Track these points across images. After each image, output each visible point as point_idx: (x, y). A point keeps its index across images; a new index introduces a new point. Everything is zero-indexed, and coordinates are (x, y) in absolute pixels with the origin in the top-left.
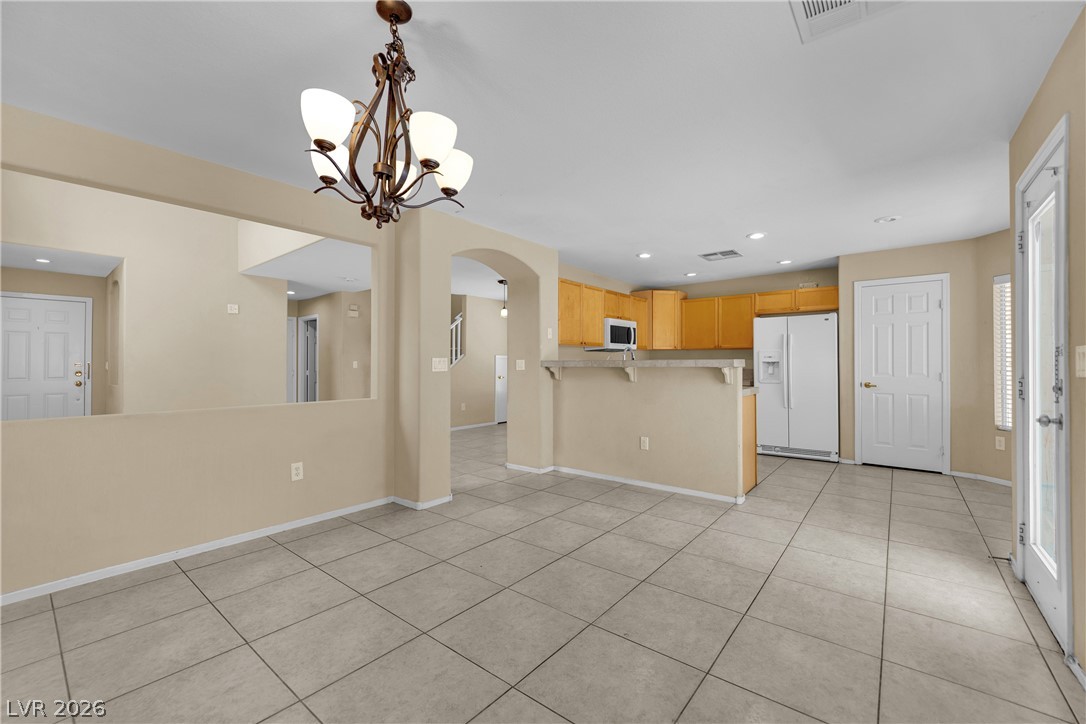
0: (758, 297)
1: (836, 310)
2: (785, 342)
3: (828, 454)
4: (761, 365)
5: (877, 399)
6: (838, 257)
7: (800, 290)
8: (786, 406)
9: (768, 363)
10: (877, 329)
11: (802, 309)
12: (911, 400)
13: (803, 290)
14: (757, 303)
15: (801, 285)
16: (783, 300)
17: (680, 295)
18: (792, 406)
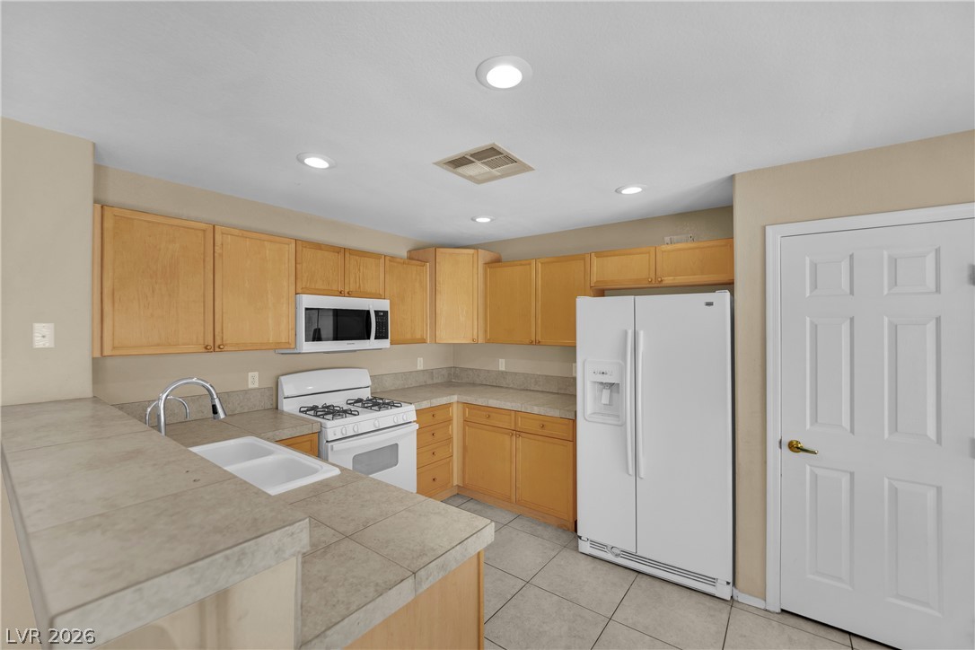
0: (595, 261)
1: (729, 285)
2: (629, 347)
3: (713, 581)
4: (589, 386)
5: (815, 477)
6: (732, 178)
7: (664, 247)
8: (632, 471)
9: (602, 383)
10: (815, 327)
11: (668, 280)
12: (894, 492)
13: (670, 247)
14: (595, 269)
15: (667, 239)
16: (635, 266)
17: (484, 256)
18: (642, 472)
